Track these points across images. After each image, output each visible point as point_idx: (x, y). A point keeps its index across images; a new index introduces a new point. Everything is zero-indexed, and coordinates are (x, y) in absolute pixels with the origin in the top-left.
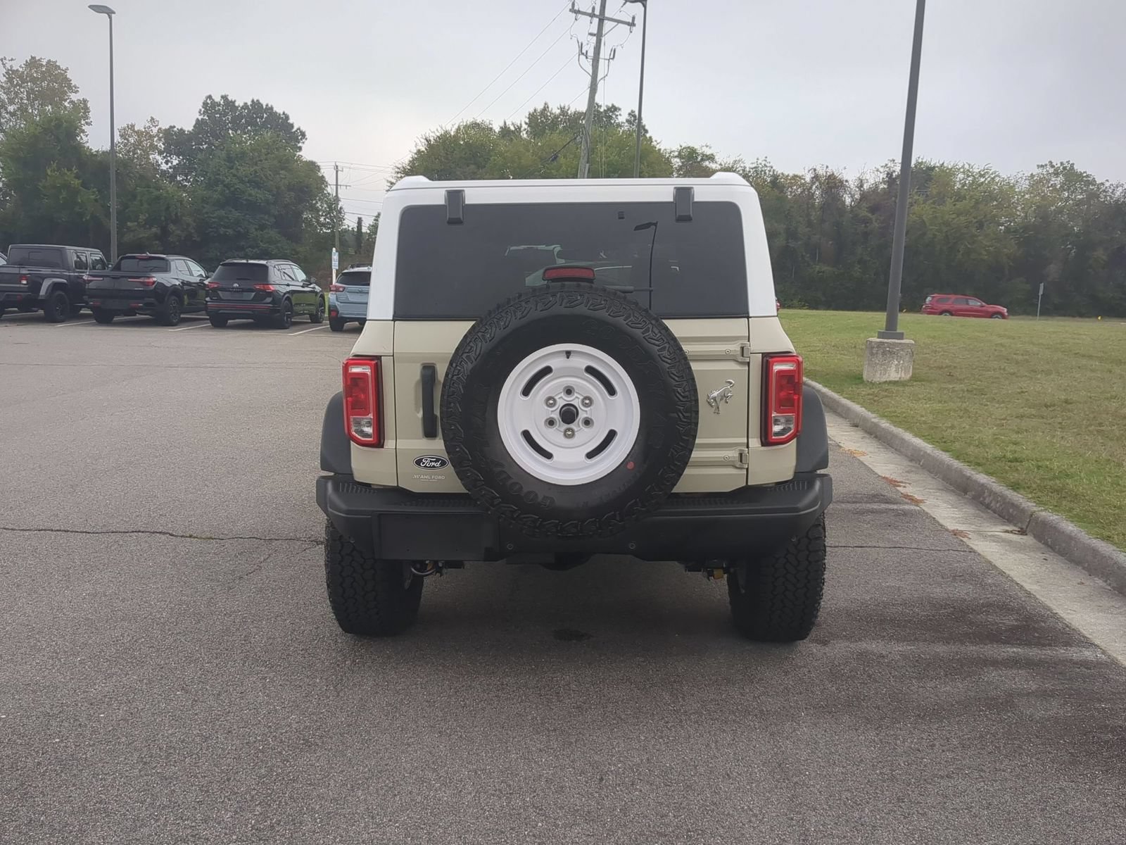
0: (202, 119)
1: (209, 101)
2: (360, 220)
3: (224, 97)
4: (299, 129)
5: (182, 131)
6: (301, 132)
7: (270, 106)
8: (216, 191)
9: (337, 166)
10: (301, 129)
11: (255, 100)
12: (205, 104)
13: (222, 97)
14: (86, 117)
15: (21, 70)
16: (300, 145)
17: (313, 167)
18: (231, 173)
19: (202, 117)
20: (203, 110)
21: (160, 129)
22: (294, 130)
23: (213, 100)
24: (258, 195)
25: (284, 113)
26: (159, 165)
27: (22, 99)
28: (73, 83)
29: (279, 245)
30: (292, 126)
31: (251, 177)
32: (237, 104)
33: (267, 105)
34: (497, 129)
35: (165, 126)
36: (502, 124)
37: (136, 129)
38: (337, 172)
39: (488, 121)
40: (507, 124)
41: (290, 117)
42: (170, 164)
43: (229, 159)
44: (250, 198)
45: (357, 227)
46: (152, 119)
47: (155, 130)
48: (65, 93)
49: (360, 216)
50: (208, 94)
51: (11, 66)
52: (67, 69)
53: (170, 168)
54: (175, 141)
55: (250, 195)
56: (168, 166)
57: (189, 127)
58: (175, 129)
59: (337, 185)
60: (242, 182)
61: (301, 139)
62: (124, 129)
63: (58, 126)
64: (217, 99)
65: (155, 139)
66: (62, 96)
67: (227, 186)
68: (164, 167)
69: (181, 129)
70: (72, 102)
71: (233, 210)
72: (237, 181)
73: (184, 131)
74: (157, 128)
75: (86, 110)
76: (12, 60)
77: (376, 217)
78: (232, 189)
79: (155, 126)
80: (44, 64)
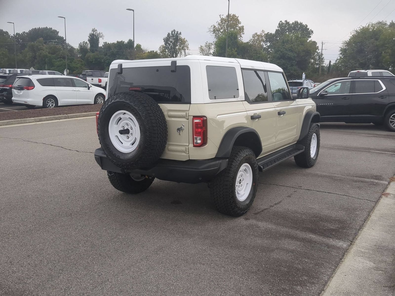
0: (278, 29)
1: (281, 23)
2: (330, 62)
3: (286, 21)
4: (311, 30)
5: (271, 34)
6: (311, 31)
7: (301, 22)
8: (277, 54)
9: (323, 43)
10: (312, 30)
11: (296, 21)
12: (279, 24)
13: (285, 21)
14: (243, 31)
15: (225, 18)
16: (311, 35)
17: (314, 43)
18: (283, 47)
19: (278, 28)
20: (279, 26)
21: (265, 34)
22: (309, 30)
23: (282, 22)
24: (291, 54)
25: (306, 25)
26: (263, 46)
27: (225, 27)
28: (240, 21)
29: (297, 71)
30: (308, 29)
31: (290, 48)
32: (290, 23)
33: (300, 22)
34: (389, 24)
35: (266, 33)
36: (391, 22)
37: (258, 34)
38: (323, 44)
39: (385, 21)
40: (393, 21)
41: (308, 26)
42: (267, 45)
43: (283, 42)
44: (288, 56)
45: (329, 64)
46: (263, 30)
47: (263, 34)
48: (237, 24)
49: (330, 60)
50: (280, 21)
51: (222, 17)
52: (238, 16)
53: (267, 46)
54: (269, 37)
55: (289, 55)
56: (266, 46)
57: (273, 32)
58: (269, 33)
59: (322, 49)
60: (287, 50)
61: (311, 33)
62: (254, 35)
63: (232, 35)
64: (283, 22)
65: (263, 37)
66: (236, 25)
67: (281, 52)
68: (265, 46)
69: (271, 33)
70: (239, 27)
71: (283, 60)
72: (285, 50)
73: (272, 34)
74: (264, 33)
75: (243, 29)
76: (223, 15)
77: (336, 60)
78: (283, 53)
79: (263, 33)
80: (232, 15)
